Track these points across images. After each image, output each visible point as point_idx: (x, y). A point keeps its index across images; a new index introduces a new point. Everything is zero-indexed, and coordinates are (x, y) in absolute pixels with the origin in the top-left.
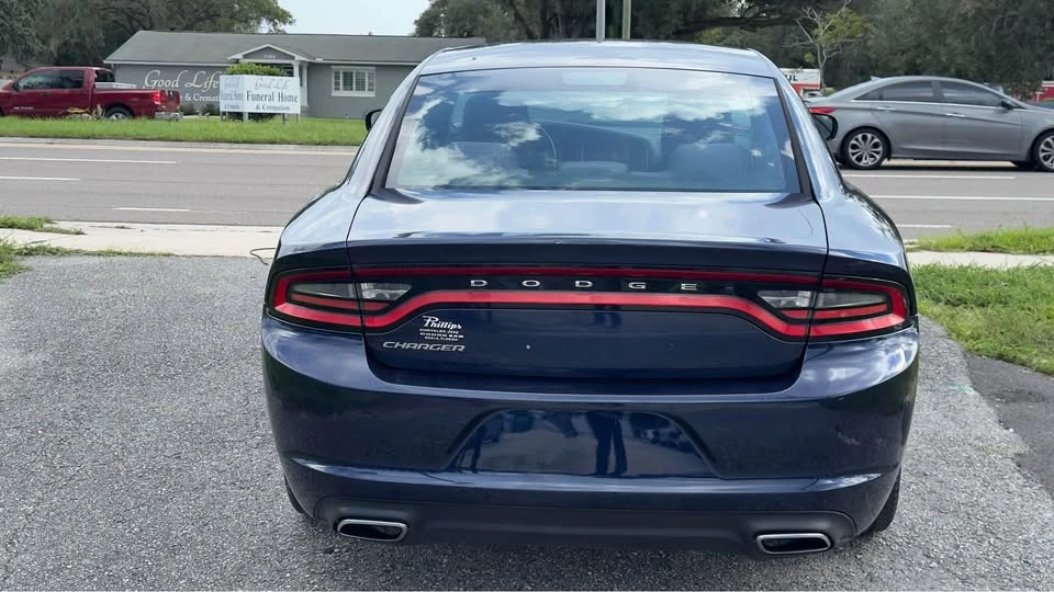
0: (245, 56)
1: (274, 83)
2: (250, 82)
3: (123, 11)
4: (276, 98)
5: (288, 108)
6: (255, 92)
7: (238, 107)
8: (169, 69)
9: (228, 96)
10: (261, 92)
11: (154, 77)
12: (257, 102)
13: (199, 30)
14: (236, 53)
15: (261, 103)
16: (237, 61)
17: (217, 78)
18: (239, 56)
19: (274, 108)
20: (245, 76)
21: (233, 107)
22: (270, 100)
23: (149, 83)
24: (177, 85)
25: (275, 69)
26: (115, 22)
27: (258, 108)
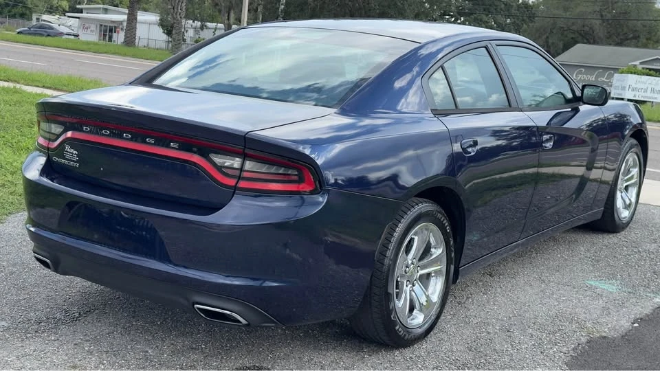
0: (641, 63)
1: (649, 82)
2: (632, 79)
3: (578, 32)
4: (649, 90)
5: (656, 98)
6: (634, 86)
7: (621, 95)
8: (590, 69)
9: (616, 88)
10: (639, 86)
11: (580, 73)
12: (634, 93)
13: (626, 46)
14: (635, 61)
15: (637, 93)
16: (635, 66)
17: (611, 76)
18: (637, 63)
19: (646, 97)
20: (630, 75)
21: (619, 94)
22: (644, 92)
23: (576, 76)
24: (593, 79)
25: (652, 72)
26: (572, 38)
27: (635, 96)
